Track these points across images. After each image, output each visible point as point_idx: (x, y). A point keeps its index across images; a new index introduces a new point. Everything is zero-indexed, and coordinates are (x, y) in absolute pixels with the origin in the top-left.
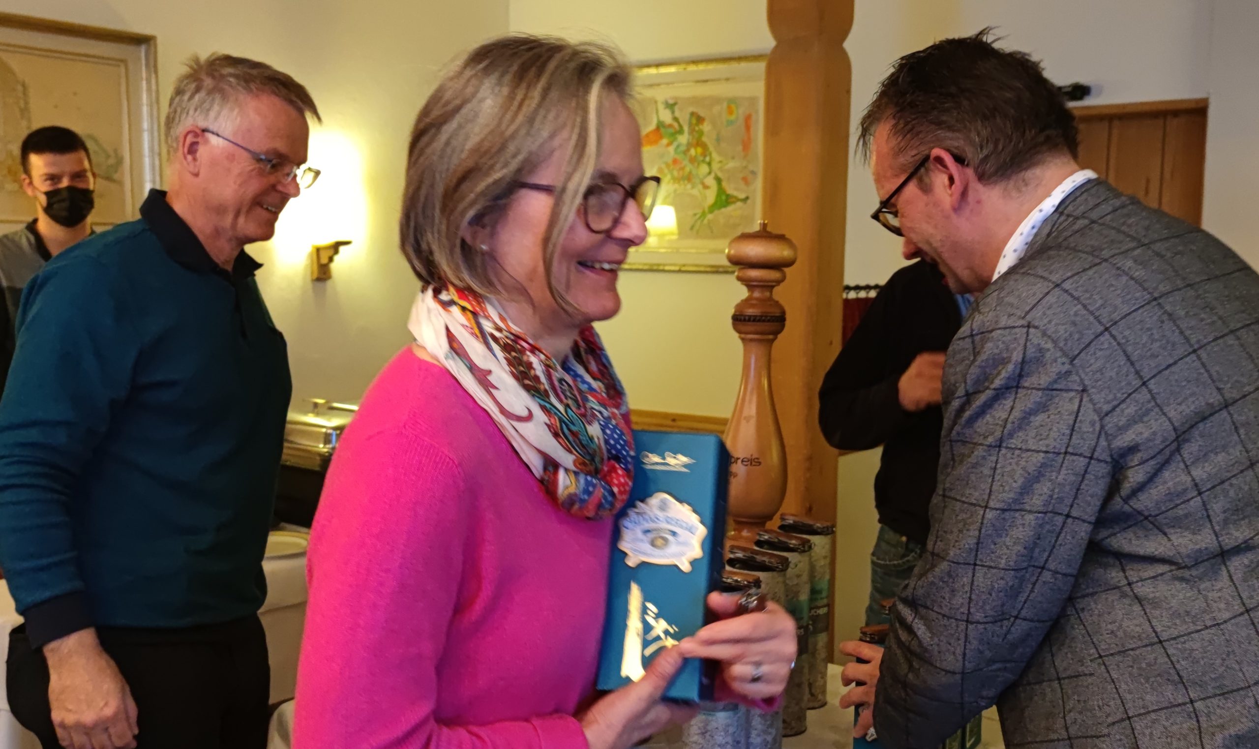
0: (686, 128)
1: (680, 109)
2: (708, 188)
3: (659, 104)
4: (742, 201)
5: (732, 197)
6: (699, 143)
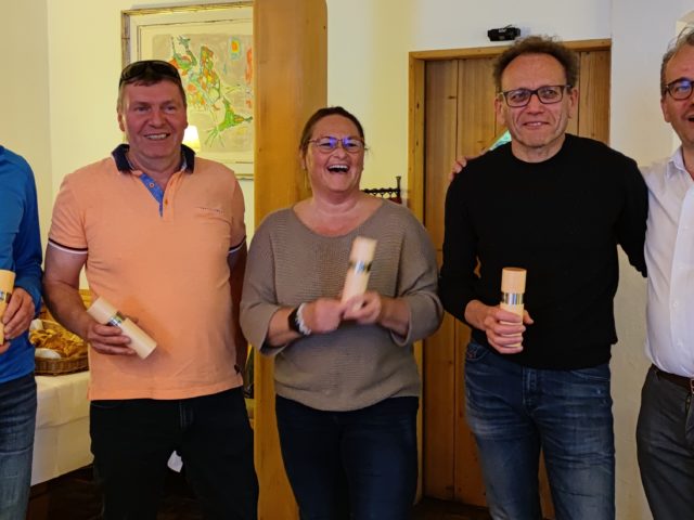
0: (198, 60)
1: (193, 45)
2: (218, 109)
3: (175, 39)
4: (247, 120)
5: (239, 117)
6: (209, 73)
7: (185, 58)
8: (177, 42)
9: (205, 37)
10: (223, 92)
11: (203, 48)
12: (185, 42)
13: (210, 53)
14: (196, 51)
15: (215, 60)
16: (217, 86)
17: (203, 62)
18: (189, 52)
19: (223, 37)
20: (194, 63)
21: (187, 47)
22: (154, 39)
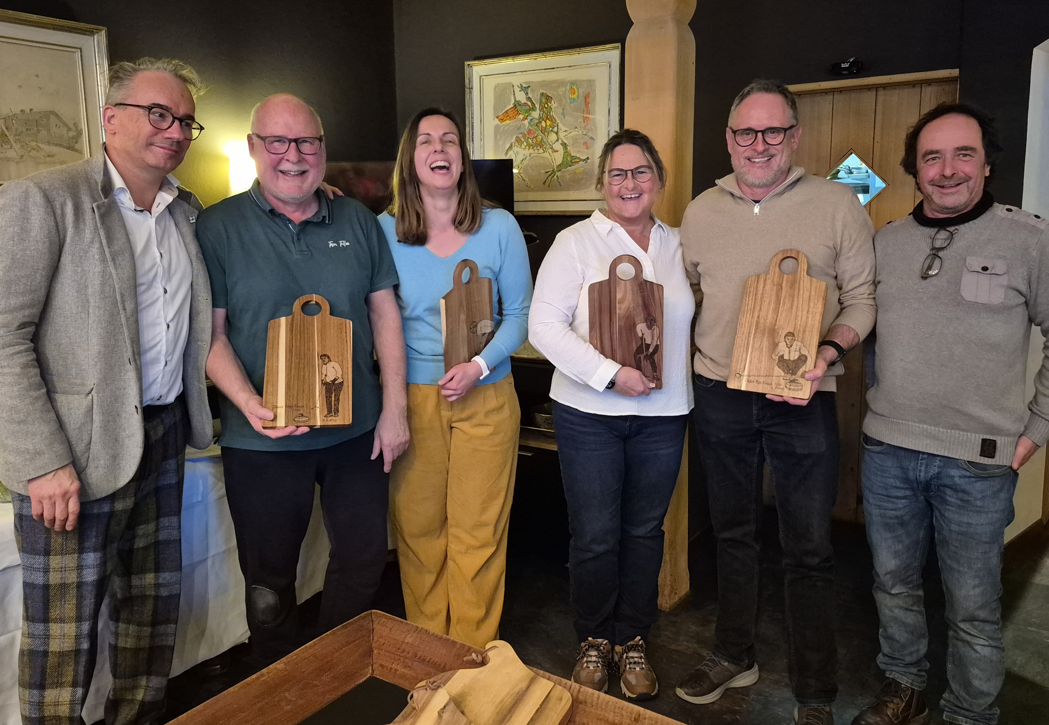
0: (537, 106)
1: (533, 91)
2: (557, 151)
3: (516, 87)
4: (584, 160)
5: (576, 158)
6: (548, 117)
7: (525, 104)
8: (517, 90)
9: (543, 84)
10: (562, 135)
11: (542, 94)
12: (524, 89)
13: (548, 98)
14: (536, 97)
15: (554, 105)
16: (555, 129)
17: (542, 108)
18: (529, 99)
19: (562, 83)
20: (534, 109)
21: (527, 94)
22: (495, 88)
